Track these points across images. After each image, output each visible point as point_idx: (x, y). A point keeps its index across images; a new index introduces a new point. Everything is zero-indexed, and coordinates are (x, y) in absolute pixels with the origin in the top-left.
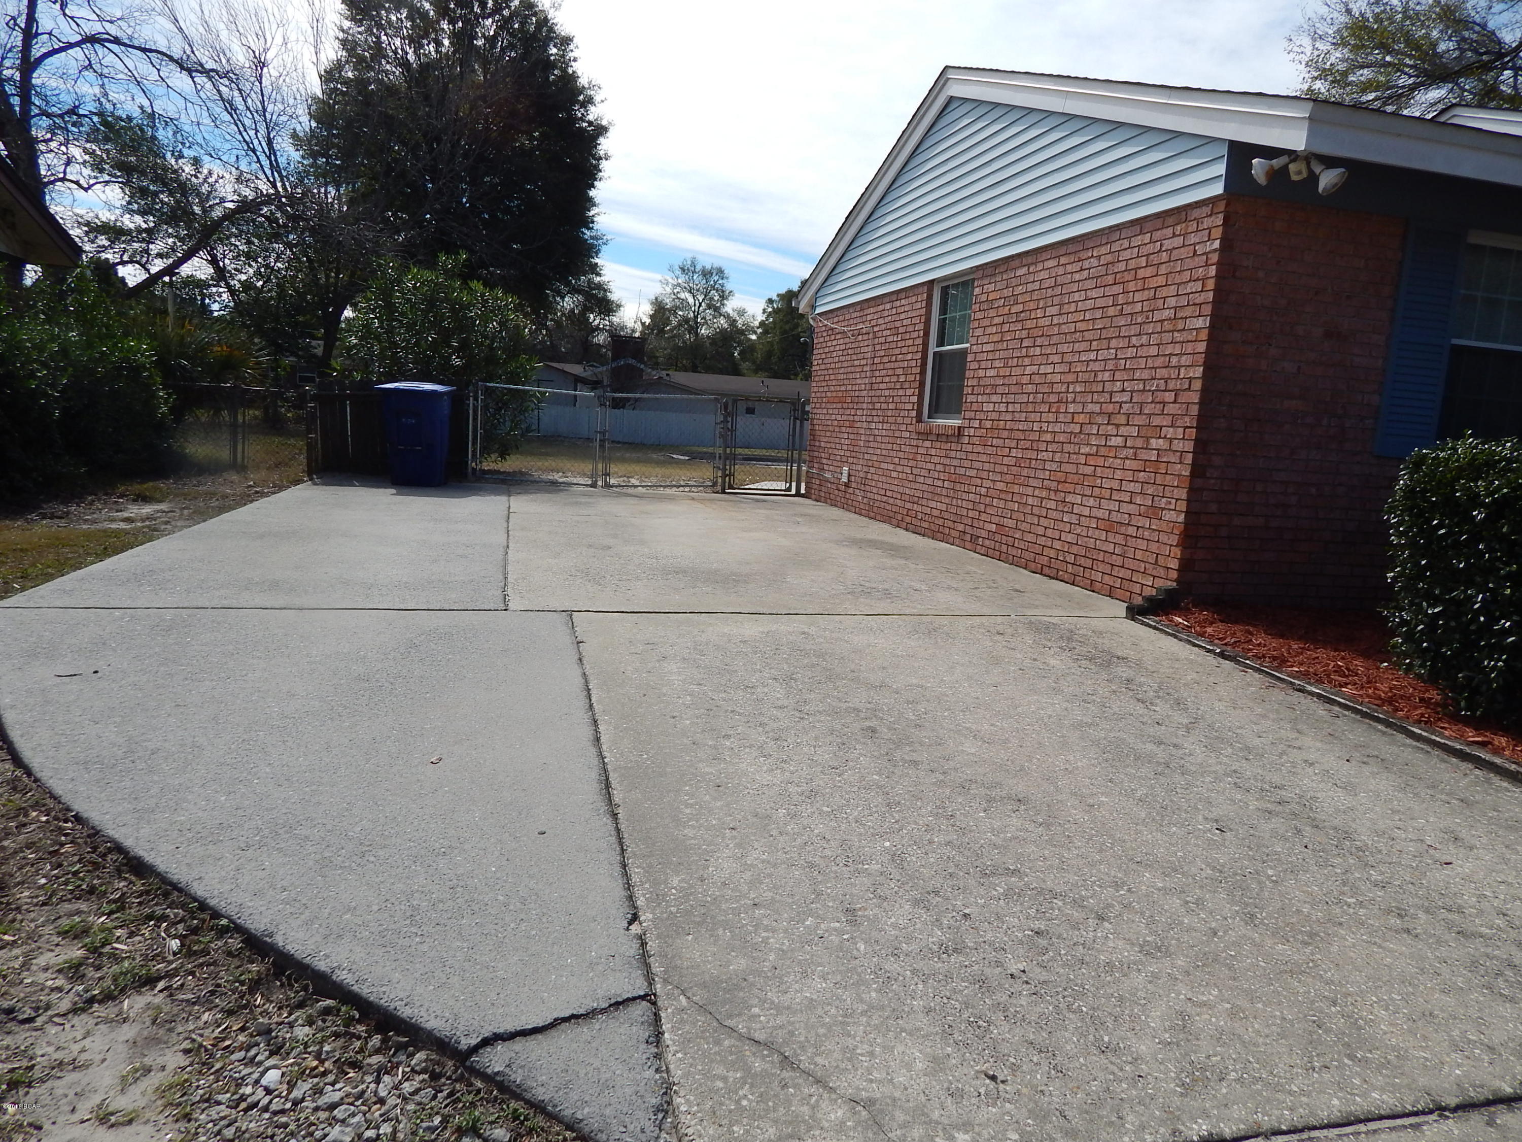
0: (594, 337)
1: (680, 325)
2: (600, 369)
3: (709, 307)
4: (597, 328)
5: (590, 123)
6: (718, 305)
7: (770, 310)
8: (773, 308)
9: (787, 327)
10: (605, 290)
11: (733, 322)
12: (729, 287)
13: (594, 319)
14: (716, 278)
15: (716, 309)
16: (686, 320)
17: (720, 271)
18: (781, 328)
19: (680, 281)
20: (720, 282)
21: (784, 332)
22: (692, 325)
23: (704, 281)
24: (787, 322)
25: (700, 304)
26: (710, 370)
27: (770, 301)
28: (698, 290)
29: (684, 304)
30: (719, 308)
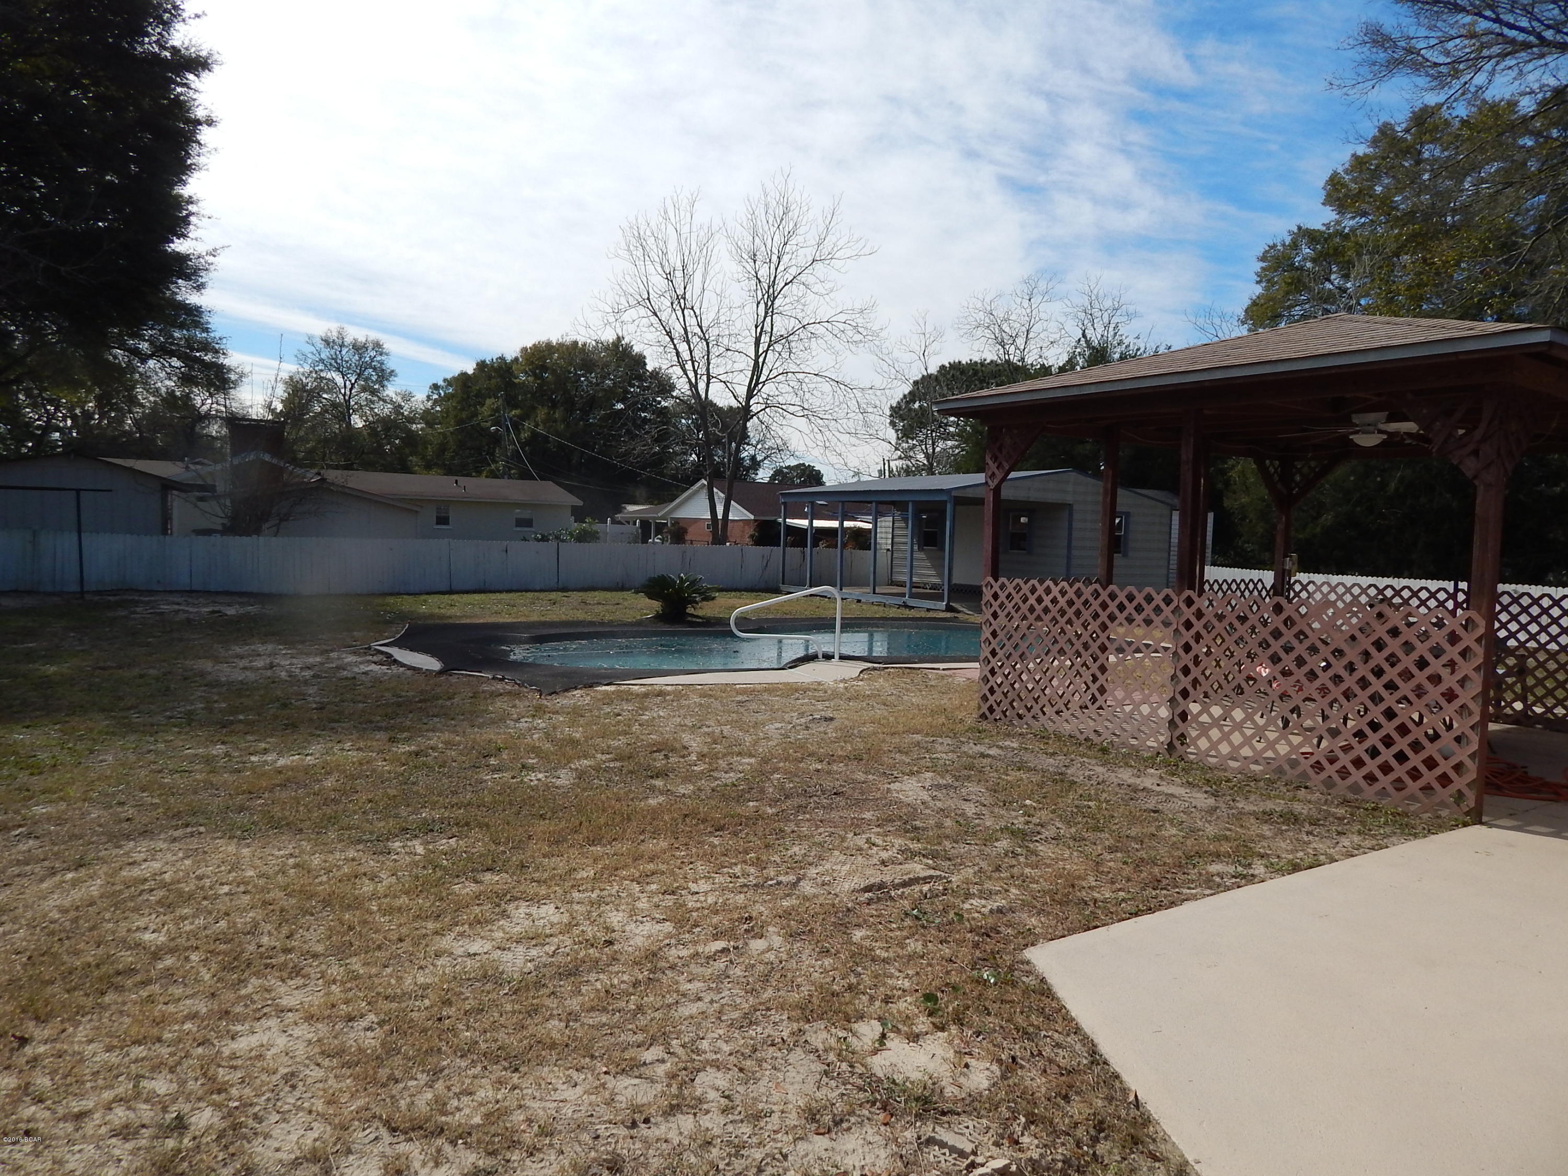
0: (204, 428)
1: (325, 411)
2: (209, 469)
3: (364, 389)
4: (207, 416)
5: (175, 50)
6: (376, 387)
7: (435, 396)
8: (439, 394)
9: (464, 415)
10: (216, 352)
11: (398, 408)
12: (390, 364)
13: (202, 400)
14: (373, 354)
15: (374, 392)
16: (334, 405)
17: (377, 345)
18: (456, 416)
19: (323, 356)
20: (379, 358)
21: (460, 422)
22: (342, 411)
23: (357, 357)
24: (462, 409)
25: (353, 385)
26: (369, 466)
27: (435, 387)
28: (349, 368)
29: (331, 386)
30: (378, 391)
